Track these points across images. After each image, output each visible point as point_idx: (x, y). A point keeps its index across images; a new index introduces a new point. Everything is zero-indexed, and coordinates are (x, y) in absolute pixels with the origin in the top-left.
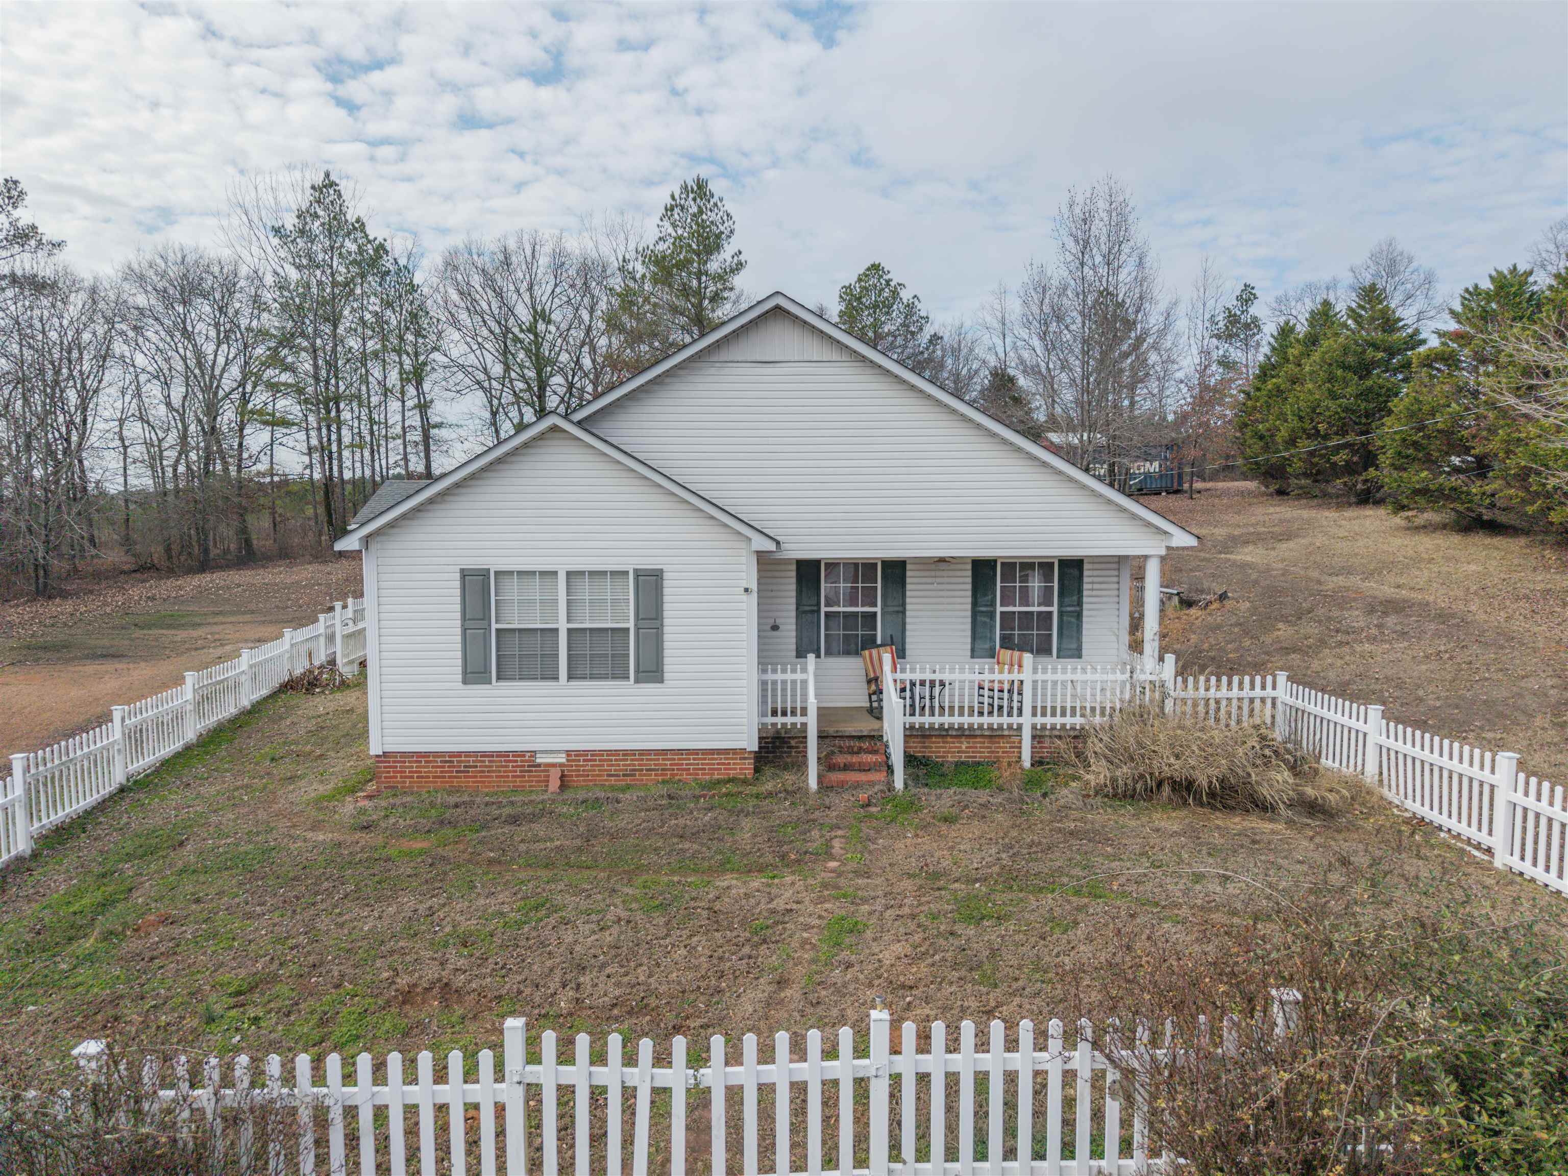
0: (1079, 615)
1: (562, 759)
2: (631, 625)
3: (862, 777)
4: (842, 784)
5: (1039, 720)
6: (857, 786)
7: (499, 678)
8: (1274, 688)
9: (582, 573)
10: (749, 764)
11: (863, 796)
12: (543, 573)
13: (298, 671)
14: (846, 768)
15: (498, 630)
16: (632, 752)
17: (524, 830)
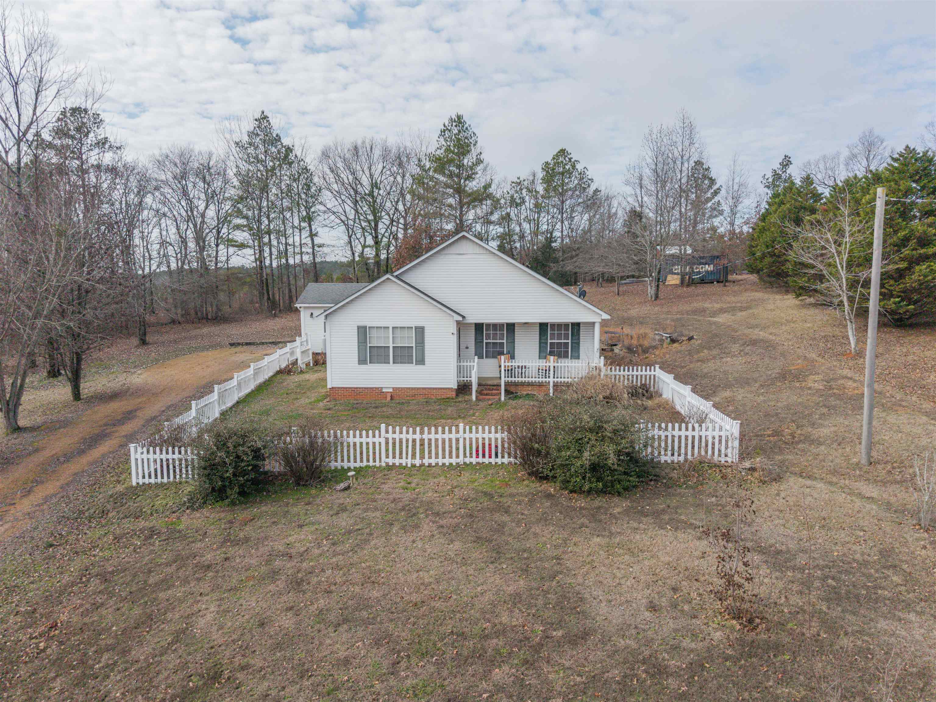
0: (578, 344)
1: (391, 390)
2: (414, 345)
3: (491, 397)
4: (484, 399)
5: (556, 380)
6: (489, 399)
7: (370, 363)
8: (655, 371)
9: (397, 327)
10: (454, 393)
11: (490, 402)
12: (384, 327)
13: (283, 366)
14: (487, 395)
15: (370, 347)
16: (415, 388)
17: (379, 410)
